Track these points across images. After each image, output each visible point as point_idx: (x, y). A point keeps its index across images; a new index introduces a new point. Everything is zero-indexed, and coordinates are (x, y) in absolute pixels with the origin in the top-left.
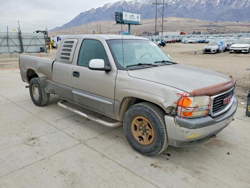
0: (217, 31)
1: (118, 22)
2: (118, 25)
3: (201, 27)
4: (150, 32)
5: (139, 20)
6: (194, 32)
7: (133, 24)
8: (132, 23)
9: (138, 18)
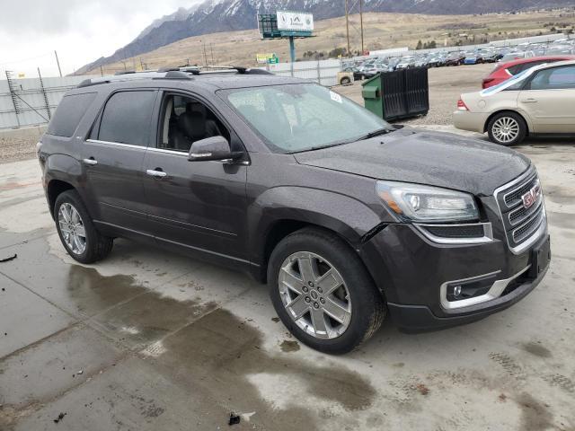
0: (471, 37)
1: (266, 35)
2: (267, 41)
3: (433, 29)
4: (319, 51)
5: (311, 27)
6: (420, 43)
7: (298, 37)
8: (299, 34)
9: (308, 22)
